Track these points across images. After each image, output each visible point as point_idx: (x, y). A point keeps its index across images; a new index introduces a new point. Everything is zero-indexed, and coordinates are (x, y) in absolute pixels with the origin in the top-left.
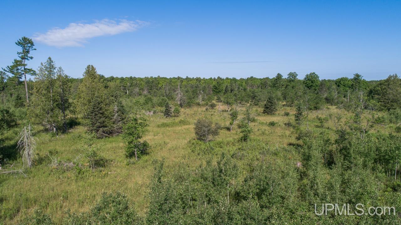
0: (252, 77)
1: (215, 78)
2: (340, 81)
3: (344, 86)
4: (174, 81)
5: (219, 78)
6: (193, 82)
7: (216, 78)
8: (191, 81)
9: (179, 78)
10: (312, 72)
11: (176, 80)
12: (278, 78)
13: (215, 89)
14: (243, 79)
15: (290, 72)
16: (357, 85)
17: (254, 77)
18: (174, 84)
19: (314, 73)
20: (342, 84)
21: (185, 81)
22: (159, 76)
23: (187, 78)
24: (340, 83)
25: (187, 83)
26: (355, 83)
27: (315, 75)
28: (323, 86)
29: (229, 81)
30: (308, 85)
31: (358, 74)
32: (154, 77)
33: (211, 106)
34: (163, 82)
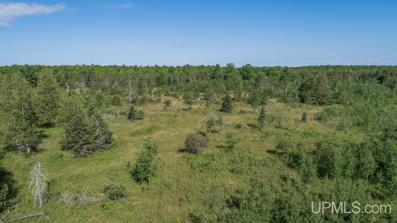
0: (188, 65)
1: (152, 67)
2: (269, 71)
3: (272, 75)
4: (111, 70)
5: (156, 66)
6: (131, 71)
7: (154, 66)
8: (128, 69)
9: (115, 67)
10: (248, 64)
11: (112, 69)
12: (217, 69)
13: (158, 81)
14: (180, 67)
15: (228, 63)
16: (286, 76)
17: (190, 65)
18: (111, 73)
19: (249, 65)
20: (270, 73)
21: (122, 69)
22: (93, 65)
23: (124, 67)
24: (269, 73)
25: (124, 72)
26: (285, 75)
27: (251, 66)
28: (260, 78)
29: (167, 69)
30: (244, 75)
31: (287, 66)
32: (86, 65)
33: (167, 103)
34: (99, 71)
